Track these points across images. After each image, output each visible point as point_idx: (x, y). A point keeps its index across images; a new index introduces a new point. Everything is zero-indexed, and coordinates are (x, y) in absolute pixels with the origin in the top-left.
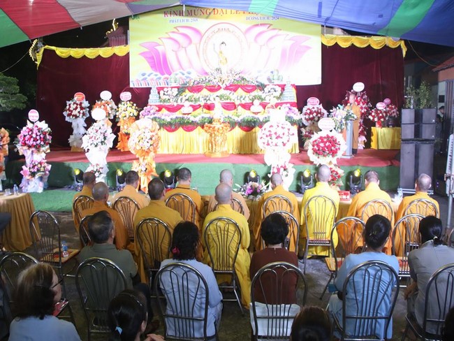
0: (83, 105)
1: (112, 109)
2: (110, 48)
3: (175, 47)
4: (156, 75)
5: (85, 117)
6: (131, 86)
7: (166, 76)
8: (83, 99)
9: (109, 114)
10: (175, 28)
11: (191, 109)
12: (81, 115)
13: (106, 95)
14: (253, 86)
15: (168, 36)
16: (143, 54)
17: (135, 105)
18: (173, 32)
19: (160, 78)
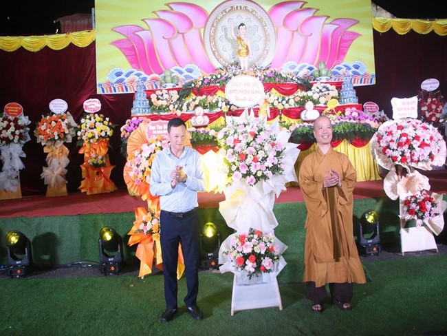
0: (20, 123)
1: (69, 126)
2: (65, 35)
3: (168, 32)
4: (138, 75)
5: (23, 142)
6: (99, 92)
7: (155, 75)
8: (19, 113)
9: (65, 134)
10: (167, 5)
11: (207, 119)
12: (17, 138)
13: (58, 106)
14: (292, 85)
15: (156, 17)
16: (116, 43)
17: (107, 119)
18: (164, 11)
19: (144, 79)
